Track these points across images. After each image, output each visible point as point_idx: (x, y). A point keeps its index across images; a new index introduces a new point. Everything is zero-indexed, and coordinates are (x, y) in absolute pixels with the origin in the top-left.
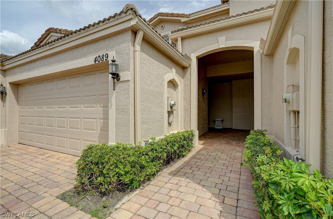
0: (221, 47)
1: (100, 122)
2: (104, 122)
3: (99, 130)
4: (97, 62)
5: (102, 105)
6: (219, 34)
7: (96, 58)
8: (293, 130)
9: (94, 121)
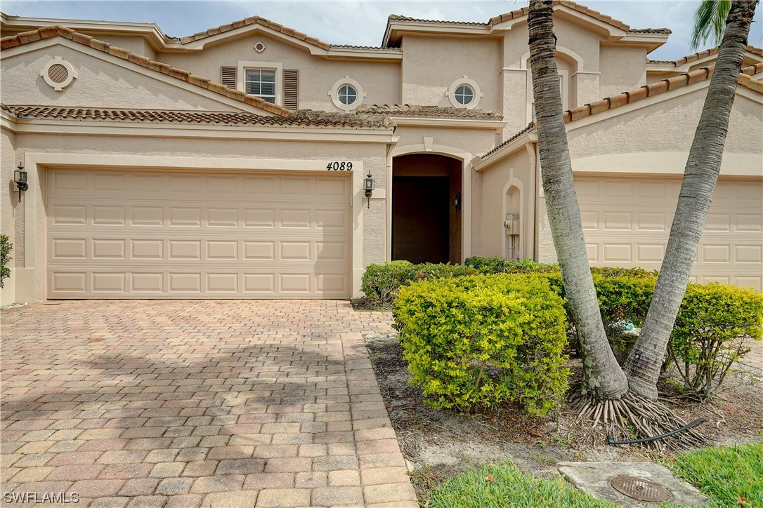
0: (427, 150)
1: (318, 246)
2: (324, 246)
3: (316, 257)
4: (332, 169)
5: (321, 224)
6: (425, 132)
7: (330, 164)
8: (510, 251)
9: (306, 246)
